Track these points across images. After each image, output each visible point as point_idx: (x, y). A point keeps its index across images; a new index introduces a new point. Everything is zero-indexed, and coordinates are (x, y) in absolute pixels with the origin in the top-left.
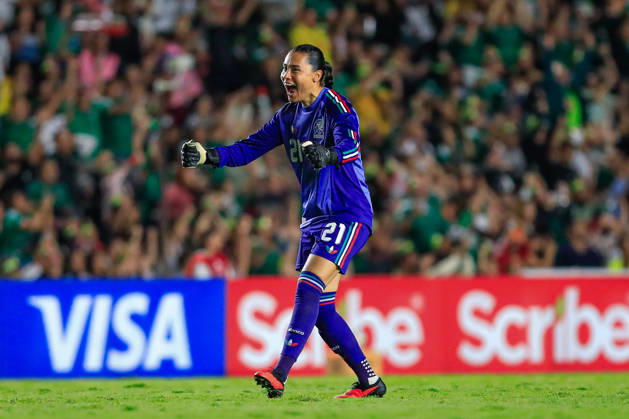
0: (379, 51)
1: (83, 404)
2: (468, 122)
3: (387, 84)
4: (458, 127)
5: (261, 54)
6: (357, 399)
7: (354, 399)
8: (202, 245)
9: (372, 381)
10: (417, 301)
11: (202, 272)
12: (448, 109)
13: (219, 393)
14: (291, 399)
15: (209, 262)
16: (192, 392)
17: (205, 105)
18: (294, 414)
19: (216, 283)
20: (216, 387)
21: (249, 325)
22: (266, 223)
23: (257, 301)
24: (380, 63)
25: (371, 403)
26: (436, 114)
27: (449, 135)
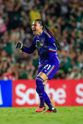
0: (54, 18)
2: (78, 38)
3: (56, 27)
4: (75, 39)
5: (22, 19)
6: (48, 113)
7: (47, 113)
8: (6, 71)
9: (53, 109)
10: (65, 86)
11: (5, 79)
12: (73, 34)
13: (10, 111)
14: (30, 113)
15: (8, 76)
16: (3, 111)
17: (6, 33)
18: (31, 117)
19: (9, 82)
20: (9, 110)
21: (18, 93)
22: (23, 65)
23: (21, 86)
24: (55, 22)
25: (52, 114)
26: (70, 35)
27: (73, 41)
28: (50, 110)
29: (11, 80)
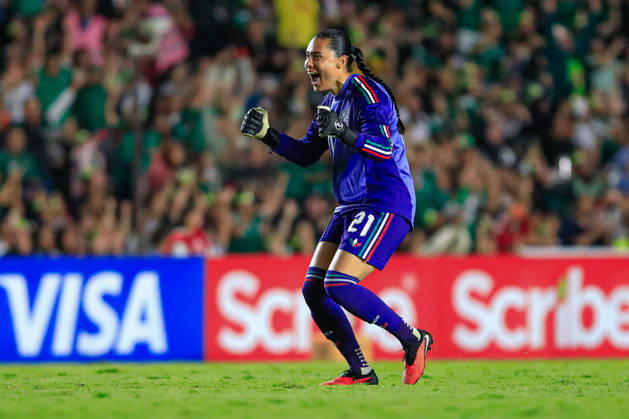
0: (371, 13)
1: (53, 390)
2: (464, 91)
3: (381, 53)
4: (451, 97)
5: (243, 17)
6: (345, 386)
7: (342, 386)
8: (181, 222)
9: (365, 371)
10: (410, 281)
11: (180, 251)
12: (447, 77)
13: (197, 379)
14: (275, 386)
15: (188, 241)
16: (169, 378)
17: (180, 73)
18: (278, 402)
19: (194, 263)
20: (194, 372)
21: (229, 307)
22: (247, 198)
23: (239, 281)
24: (373, 29)
25: (360, 389)
26: (432, 82)
27: (440, 104)
28: (354, 375)
29: (199, 256)
